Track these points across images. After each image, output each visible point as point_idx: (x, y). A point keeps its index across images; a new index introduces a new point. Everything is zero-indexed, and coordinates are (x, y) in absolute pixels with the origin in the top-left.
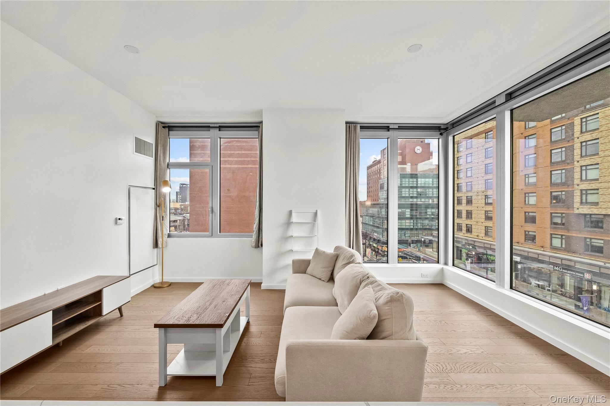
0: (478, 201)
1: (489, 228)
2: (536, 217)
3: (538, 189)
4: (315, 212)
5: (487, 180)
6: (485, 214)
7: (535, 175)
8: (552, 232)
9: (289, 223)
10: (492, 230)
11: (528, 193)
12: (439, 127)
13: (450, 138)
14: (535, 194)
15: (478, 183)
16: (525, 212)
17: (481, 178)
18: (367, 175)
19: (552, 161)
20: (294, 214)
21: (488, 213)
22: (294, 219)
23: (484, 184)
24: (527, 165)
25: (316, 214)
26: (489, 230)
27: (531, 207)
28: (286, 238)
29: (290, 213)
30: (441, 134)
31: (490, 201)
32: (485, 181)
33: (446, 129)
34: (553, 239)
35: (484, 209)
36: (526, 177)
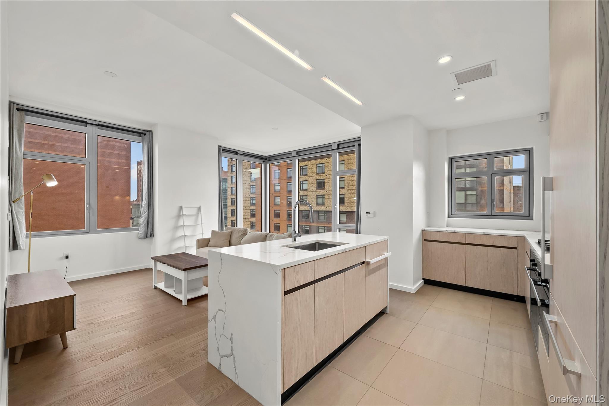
0: (246, 202)
1: (253, 223)
2: (280, 214)
3: (281, 194)
4: (199, 207)
5: (252, 186)
6: (251, 212)
7: (279, 184)
8: (288, 223)
9: (179, 215)
10: (255, 224)
11: (276, 197)
12: (262, 157)
13: (268, 165)
14: (279, 198)
15: (246, 187)
16: (274, 210)
17: (248, 184)
18: (138, 171)
19: (288, 176)
20: (184, 209)
21: (252, 212)
22: (185, 212)
23: (250, 189)
24: (275, 177)
25: (199, 209)
26: (253, 225)
27: (277, 206)
28: (176, 228)
29: (181, 207)
30: (264, 162)
31: (254, 202)
32: (251, 187)
33: (266, 159)
34: (288, 228)
35: (250, 208)
36: (274, 186)
